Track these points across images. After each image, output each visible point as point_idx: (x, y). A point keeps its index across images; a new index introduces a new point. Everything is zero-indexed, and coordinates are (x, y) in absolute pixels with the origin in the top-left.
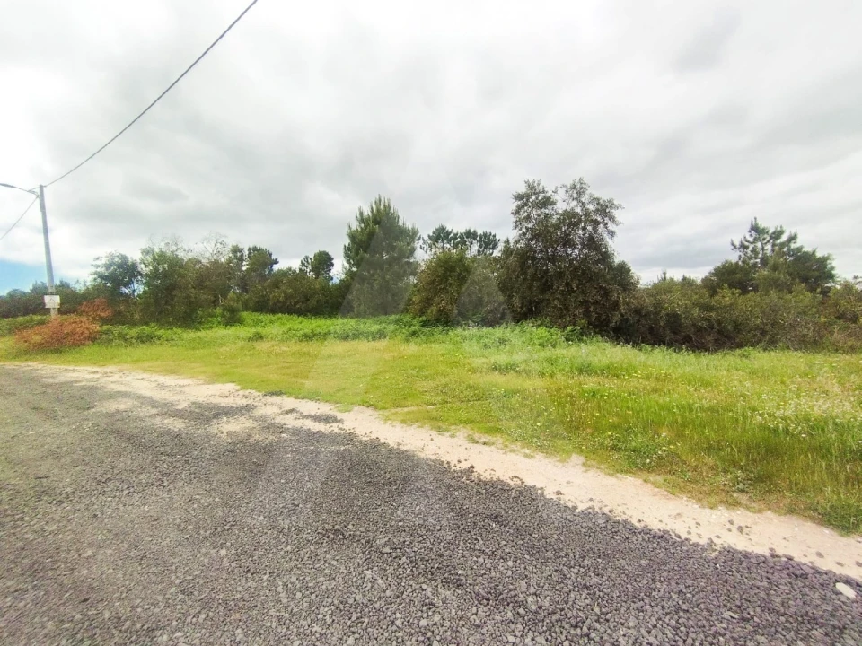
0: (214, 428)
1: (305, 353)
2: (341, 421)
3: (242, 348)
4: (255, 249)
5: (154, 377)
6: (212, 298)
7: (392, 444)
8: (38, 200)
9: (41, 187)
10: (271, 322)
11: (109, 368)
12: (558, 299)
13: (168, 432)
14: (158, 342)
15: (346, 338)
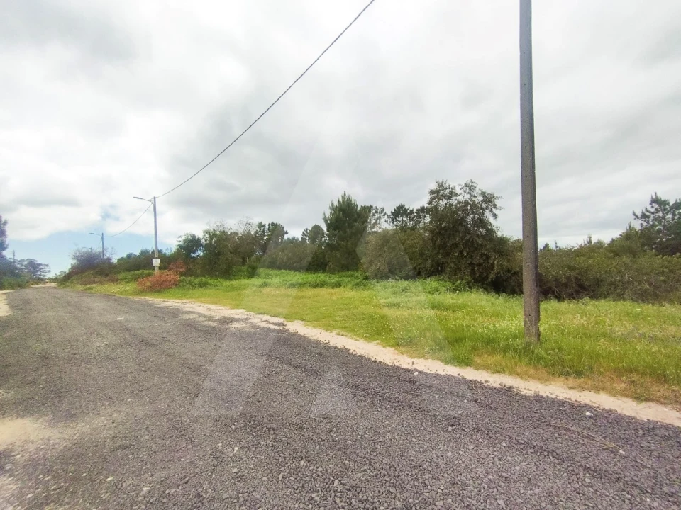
0: (229, 326)
1: (288, 295)
2: (286, 326)
3: (254, 292)
4: (273, 224)
5: (206, 305)
6: (241, 260)
7: (302, 334)
8: (153, 205)
9: (155, 198)
10: (276, 276)
11: (184, 301)
12: (454, 262)
13: (210, 326)
14: (209, 287)
15: (316, 286)
